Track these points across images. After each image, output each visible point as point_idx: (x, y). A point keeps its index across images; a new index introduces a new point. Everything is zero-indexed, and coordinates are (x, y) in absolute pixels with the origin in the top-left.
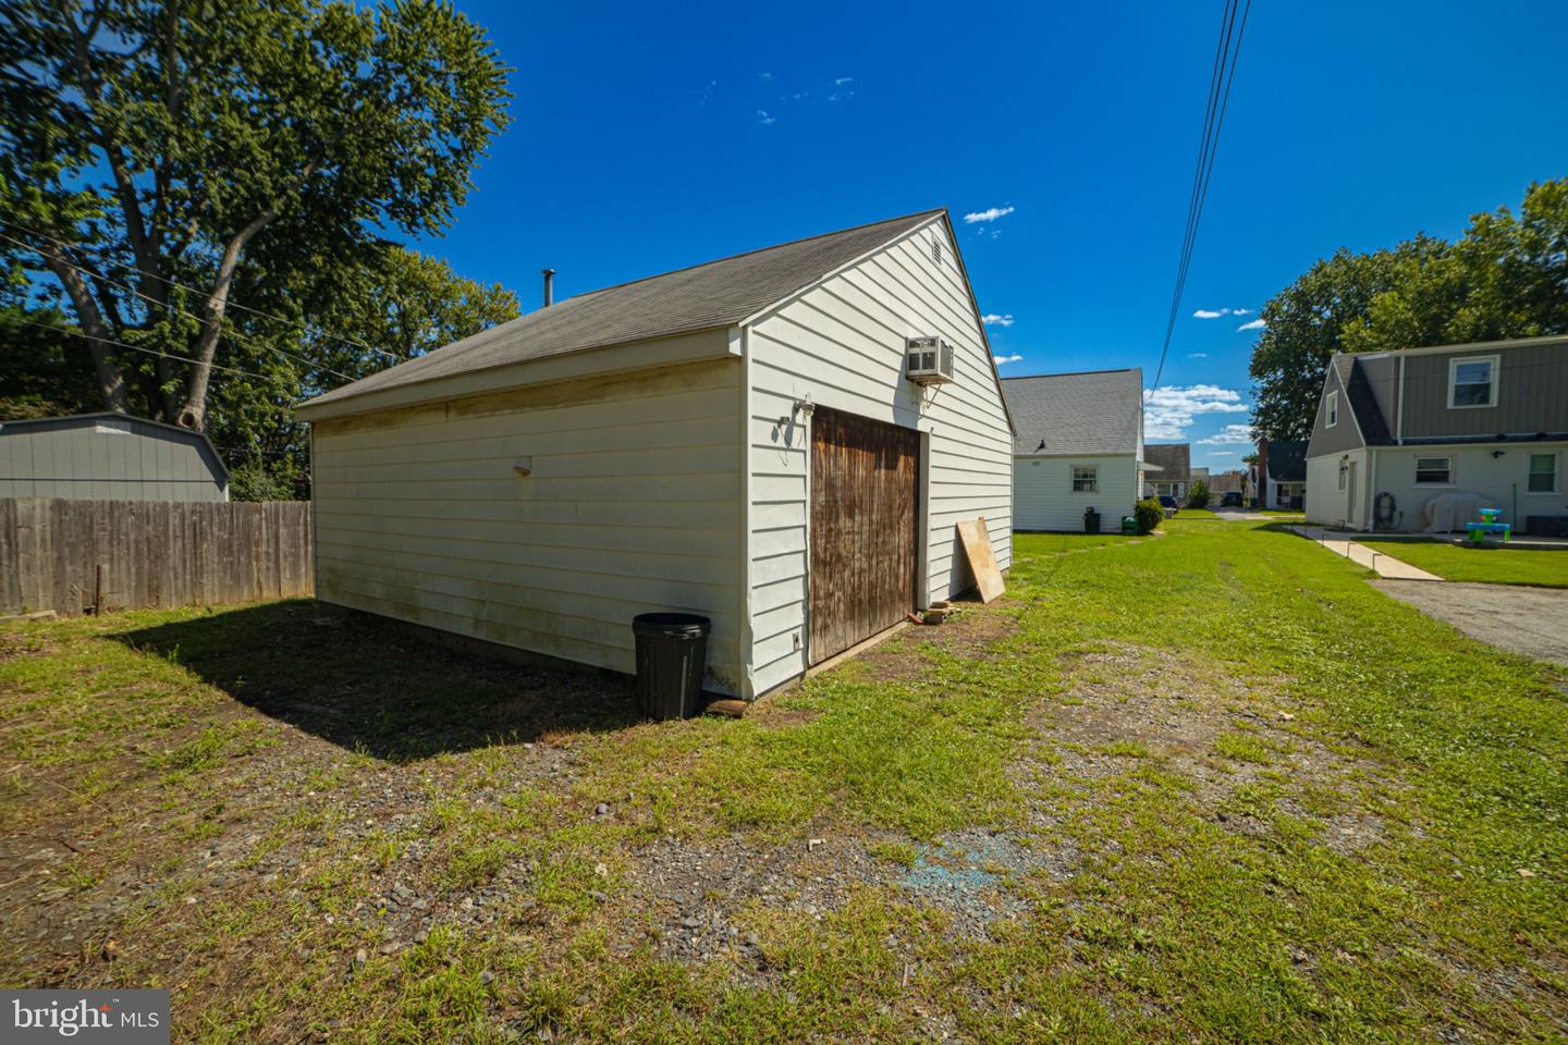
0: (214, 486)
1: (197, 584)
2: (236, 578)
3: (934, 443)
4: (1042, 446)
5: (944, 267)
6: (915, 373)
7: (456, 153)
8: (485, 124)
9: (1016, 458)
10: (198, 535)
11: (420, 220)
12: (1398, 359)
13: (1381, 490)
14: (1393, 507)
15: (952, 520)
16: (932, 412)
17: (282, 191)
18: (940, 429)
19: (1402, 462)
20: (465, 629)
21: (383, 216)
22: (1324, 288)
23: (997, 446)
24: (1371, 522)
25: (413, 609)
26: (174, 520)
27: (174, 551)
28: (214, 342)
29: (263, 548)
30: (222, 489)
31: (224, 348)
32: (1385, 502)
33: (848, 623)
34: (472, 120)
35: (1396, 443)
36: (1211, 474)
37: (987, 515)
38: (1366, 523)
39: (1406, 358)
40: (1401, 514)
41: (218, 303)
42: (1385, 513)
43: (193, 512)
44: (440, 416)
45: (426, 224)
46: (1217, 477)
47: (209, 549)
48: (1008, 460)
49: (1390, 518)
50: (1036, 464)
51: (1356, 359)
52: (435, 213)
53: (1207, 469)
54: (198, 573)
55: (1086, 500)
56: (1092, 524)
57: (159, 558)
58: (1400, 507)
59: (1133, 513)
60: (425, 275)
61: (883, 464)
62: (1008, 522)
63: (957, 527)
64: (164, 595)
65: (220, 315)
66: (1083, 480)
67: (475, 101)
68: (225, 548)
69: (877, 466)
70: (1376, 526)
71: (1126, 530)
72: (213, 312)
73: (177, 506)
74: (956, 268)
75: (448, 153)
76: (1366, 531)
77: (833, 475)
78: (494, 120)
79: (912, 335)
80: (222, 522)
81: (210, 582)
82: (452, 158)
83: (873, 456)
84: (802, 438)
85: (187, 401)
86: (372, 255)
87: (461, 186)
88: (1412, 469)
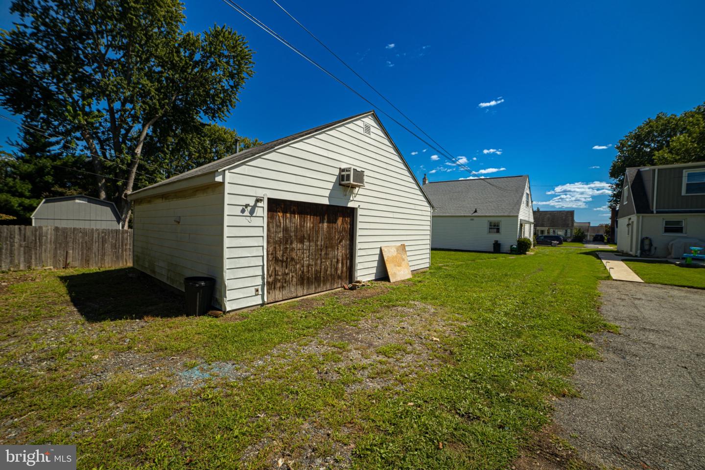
0: (116, 223)
1: (103, 259)
2: (117, 258)
3: (360, 212)
4: (476, 211)
5: (372, 136)
6: (343, 183)
7: (232, 87)
8: (243, 75)
9: (433, 217)
10: (104, 241)
11: (217, 115)
12: (654, 170)
13: (644, 236)
14: (651, 244)
15: (379, 245)
16: (358, 198)
18: (363, 205)
19: (655, 223)
20: (165, 280)
21: (202, 114)
23: (424, 213)
24: (639, 252)
25: (154, 272)
26: (96, 235)
27: (95, 247)
28: (137, 166)
29: (128, 247)
30: (119, 224)
32: (647, 242)
33: (299, 287)
34: (238, 73)
35: (652, 212)
36: (591, 225)
37: (406, 243)
38: (636, 252)
39: (659, 170)
40: (655, 248)
41: (139, 150)
42: (646, 247)
43: (103, 232)
44: (160, 201)
45: (219, 117)
46: (594, 228)
47: (108, 246)
48: (429, 218)
49: (650, 250)
50: (472, 220)
51: (639, 170)
52: (223, 112)
53: (589, 223)
54: (103, 255)
55: (495, 237)
56: (497, 248)
57: (89, 249)
58: (655, 245)
59: (516, 243)
60: (225, 136)
61: (326, 221)
62: (428, 247)
63: (381, 248)
64: (91, 262)
65: (139, 155)
66: (495, 227)
67: (240, 65)
68: (114, 246)
69: (322, 221)
70: (641, 254)
71: (513, 251)
72: (136, 154)
73: (97, 230)
74: (383, 135)
75: (229, 87)
76: (636, 256)
77: (288, 225)
78: (247, 73)
79: (344, 166)
80: (113, 236)
81: (107, 259)
82: (231, 89)
83: (318, 218)
84: (262, 211)
85: (126, 189)
86: (198, 129)
87: (234, 100)
88: (662, 226)
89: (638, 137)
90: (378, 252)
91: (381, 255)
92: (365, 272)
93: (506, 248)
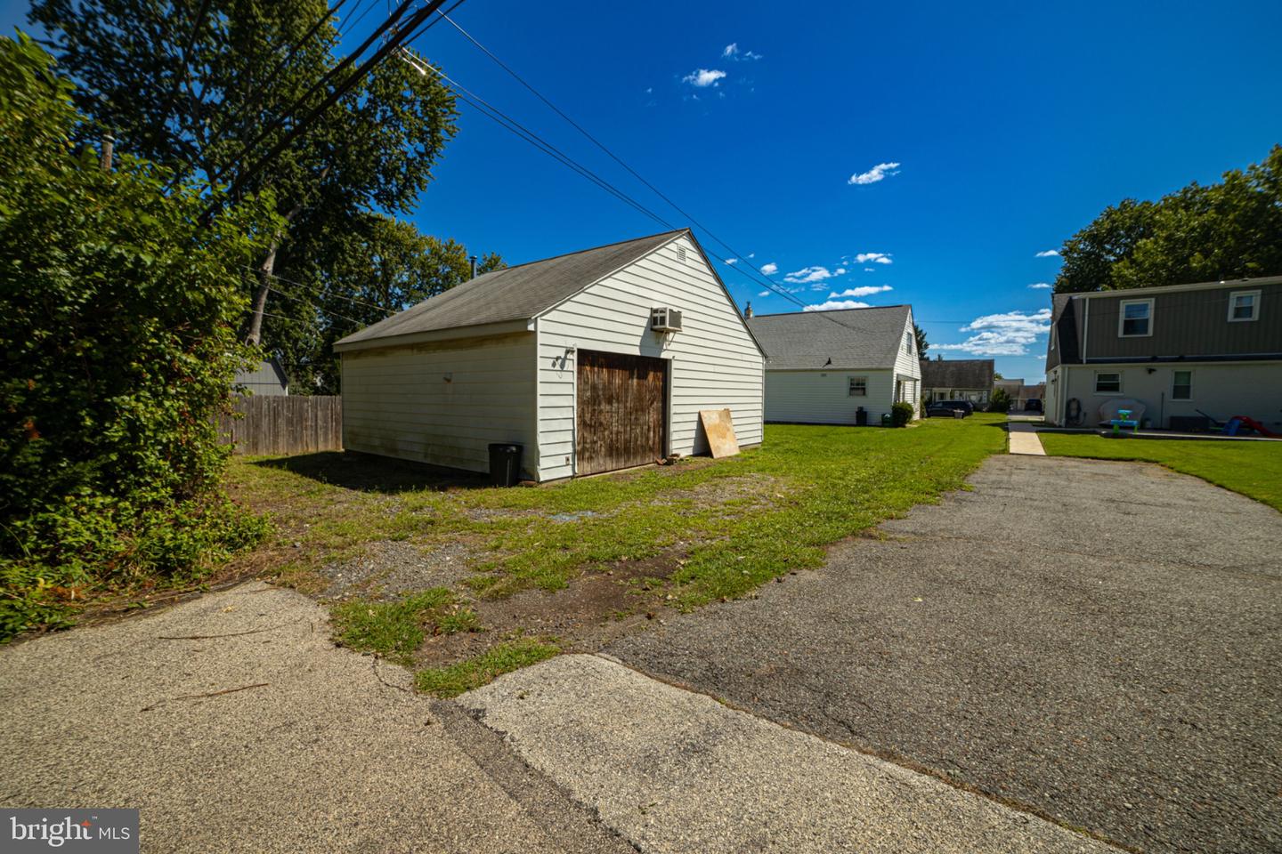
0: (280, 386)
1: (275, 442)
2: (295, 440)
3: (675, 365)
4: (829, 362)
5: (688, 262)
6: (656, 327)
7: (422, 155)
8: (441, 134)
9: (767, 371)
10: (276, 415)
11: (397, 204)
12: (1084, 300)
13: (1071, 397)
14: (1080, 409)
15: (697, 409)
16: (673, 346)
17: (308, 189)
18: (678, 356)
19: (1086, 375)
20: (420, 459)
21: (372, 201)
22: (1110, 231)
23: (754, 366)
24: (1064, 420)
25: (395, 450)
26: (265, 406)
27: (265, 423)
28: (266, 292)
29: (309, 423)
30: (284, 388)
31: (271, 296)
32: (1074, 406)
33: (608, 459)
34: (432, 132)
35: (1081, 362)
37: (731, 408)
38: (1060, 421)
39: (1090, 299)
40: (1086, 414)
41: (269, 266)
42: (1074, 413)
43: (274, 401)
44: (408, 353)
45: (400, 206)
46: (1029, 388)
47: (282, 422)
48: (760, 373)
49: (1079, 417)
50: (824, 375)
51: (1071, 298)
52: (407, 198)
53: (1022, 380)
54: (276, 435)
55: (859, 401)
56: (862, 419)
57: (257, 427)
58: (1085, 409)
59: (891, 411)
60: (400, 235)
61: (635, 376)
63: (699, 413)
64: (260, 448)
65: (270, 274)
66: (858, 387)
68: (290, 422)
69: (631, 377)
70: (1067, 423)
71: (885, 423)
72: (266, 272)
73: (267, 397)
74: (701, 260)
76: (1060, 426)
77: (596, 382)
78: (447, 130)
79: (656, 306)
80: (289, 407)
81: (282, 441)
83: (628, 373)
84: (572, 365)
85: (251, 331)
86: (365, 227)
87: (425, 178)
88: (1093, 382)
89: (1094, 238)
90: (696, 418)
91: (700, 422)
92: (681, 443)
93: (876, 418)
